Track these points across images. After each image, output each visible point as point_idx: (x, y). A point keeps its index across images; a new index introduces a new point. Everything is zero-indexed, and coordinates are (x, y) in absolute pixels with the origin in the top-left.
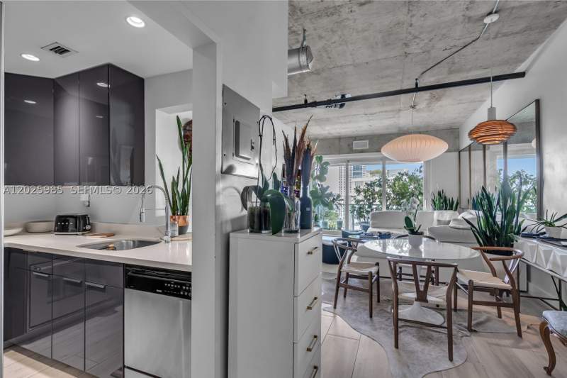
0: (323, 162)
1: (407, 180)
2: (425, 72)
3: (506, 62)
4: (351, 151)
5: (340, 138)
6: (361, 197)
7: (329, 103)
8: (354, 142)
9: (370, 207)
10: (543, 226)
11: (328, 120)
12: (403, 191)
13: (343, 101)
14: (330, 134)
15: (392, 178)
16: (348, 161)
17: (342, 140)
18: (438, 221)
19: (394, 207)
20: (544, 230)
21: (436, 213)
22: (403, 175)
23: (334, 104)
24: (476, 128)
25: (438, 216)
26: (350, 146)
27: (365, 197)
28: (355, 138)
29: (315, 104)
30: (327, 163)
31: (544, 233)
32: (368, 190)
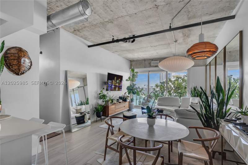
0: (135, 72)
1: (181, 81)
2: (173, 18)
3: (223, 10)
4: (150, 66)
5: (145, 60)
6: (158, 89)
7: (125, 40)
8: (152, 62)
9: (162, 94)
10: (240, 114)
11: (133, 50)
12: (179, 86)
13: (133, 38)
14: (138, 57)
15: (174, 80)
16: (149, 71)
17: (146, 61)
18: (192, 103)
19: (174, 94)
20: (240, 117)
21: (191, 98)
22: (179, 78)
23: (128, 41)
24: (191, 47)
25: (192, 101)
26: (150, 64)
27: (160, 89)
28: (152, 60)
29: (118, 41)
30: (137, 73)
31: (240, 119)
32: (161, 85)
